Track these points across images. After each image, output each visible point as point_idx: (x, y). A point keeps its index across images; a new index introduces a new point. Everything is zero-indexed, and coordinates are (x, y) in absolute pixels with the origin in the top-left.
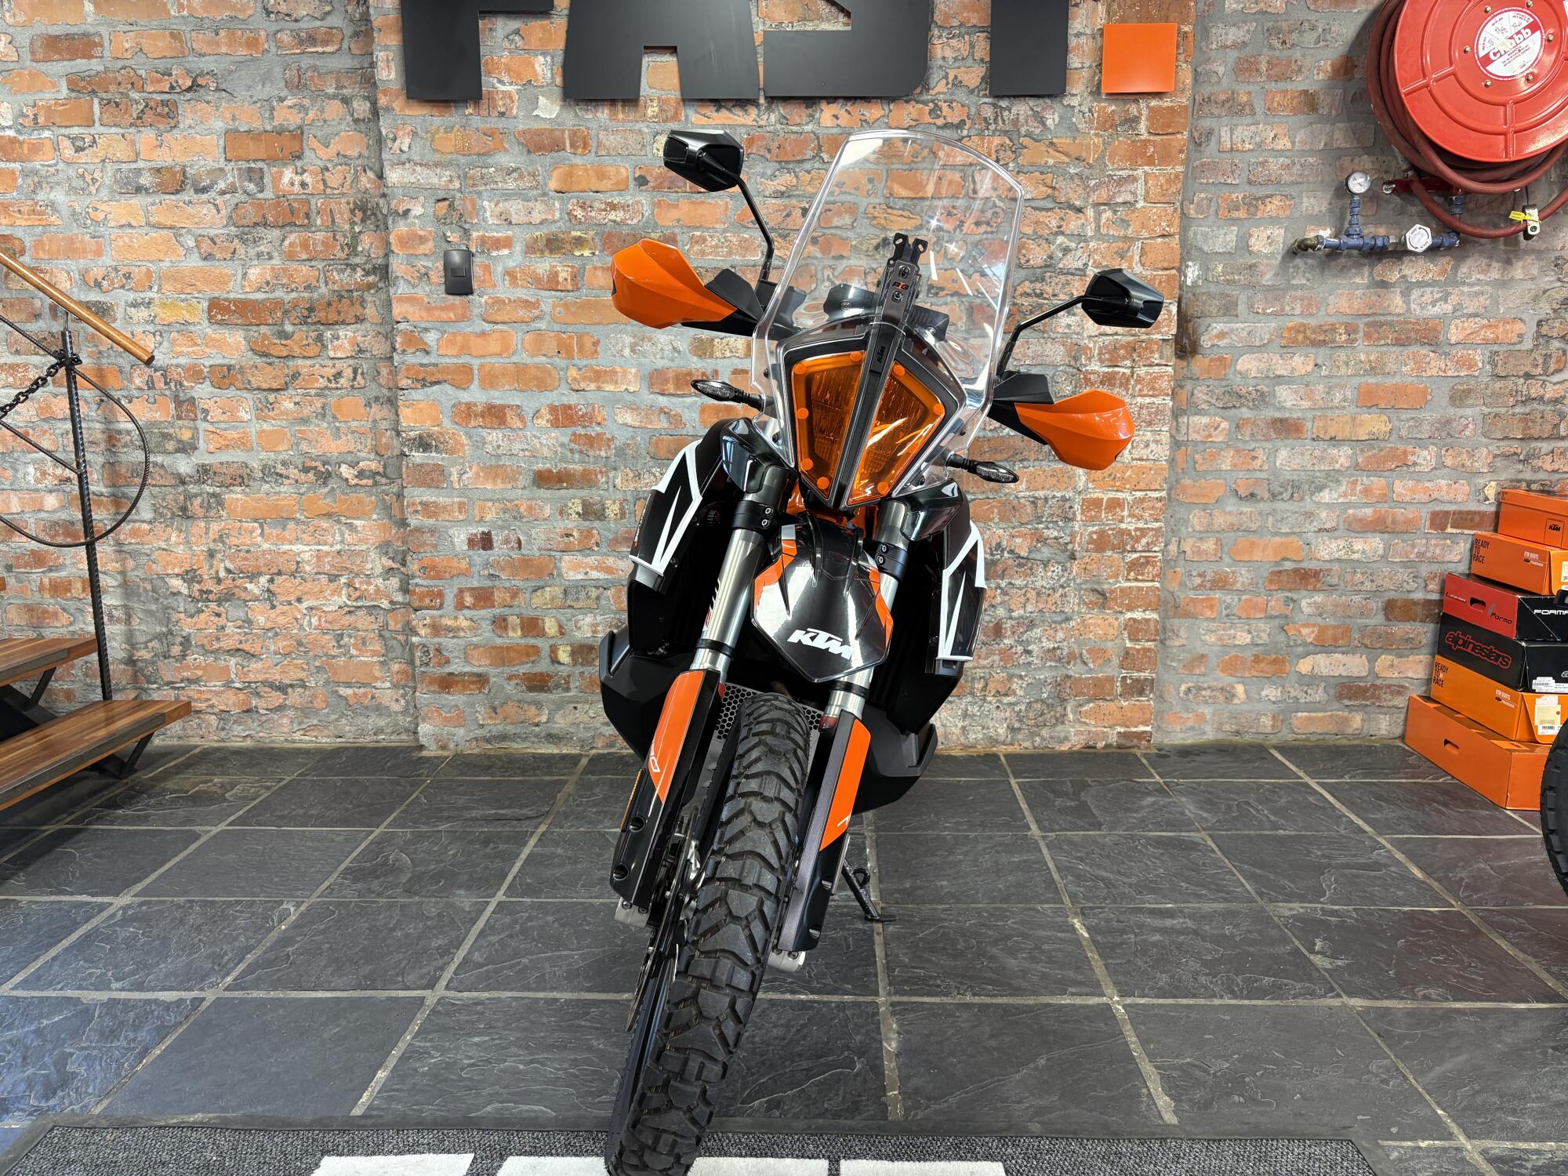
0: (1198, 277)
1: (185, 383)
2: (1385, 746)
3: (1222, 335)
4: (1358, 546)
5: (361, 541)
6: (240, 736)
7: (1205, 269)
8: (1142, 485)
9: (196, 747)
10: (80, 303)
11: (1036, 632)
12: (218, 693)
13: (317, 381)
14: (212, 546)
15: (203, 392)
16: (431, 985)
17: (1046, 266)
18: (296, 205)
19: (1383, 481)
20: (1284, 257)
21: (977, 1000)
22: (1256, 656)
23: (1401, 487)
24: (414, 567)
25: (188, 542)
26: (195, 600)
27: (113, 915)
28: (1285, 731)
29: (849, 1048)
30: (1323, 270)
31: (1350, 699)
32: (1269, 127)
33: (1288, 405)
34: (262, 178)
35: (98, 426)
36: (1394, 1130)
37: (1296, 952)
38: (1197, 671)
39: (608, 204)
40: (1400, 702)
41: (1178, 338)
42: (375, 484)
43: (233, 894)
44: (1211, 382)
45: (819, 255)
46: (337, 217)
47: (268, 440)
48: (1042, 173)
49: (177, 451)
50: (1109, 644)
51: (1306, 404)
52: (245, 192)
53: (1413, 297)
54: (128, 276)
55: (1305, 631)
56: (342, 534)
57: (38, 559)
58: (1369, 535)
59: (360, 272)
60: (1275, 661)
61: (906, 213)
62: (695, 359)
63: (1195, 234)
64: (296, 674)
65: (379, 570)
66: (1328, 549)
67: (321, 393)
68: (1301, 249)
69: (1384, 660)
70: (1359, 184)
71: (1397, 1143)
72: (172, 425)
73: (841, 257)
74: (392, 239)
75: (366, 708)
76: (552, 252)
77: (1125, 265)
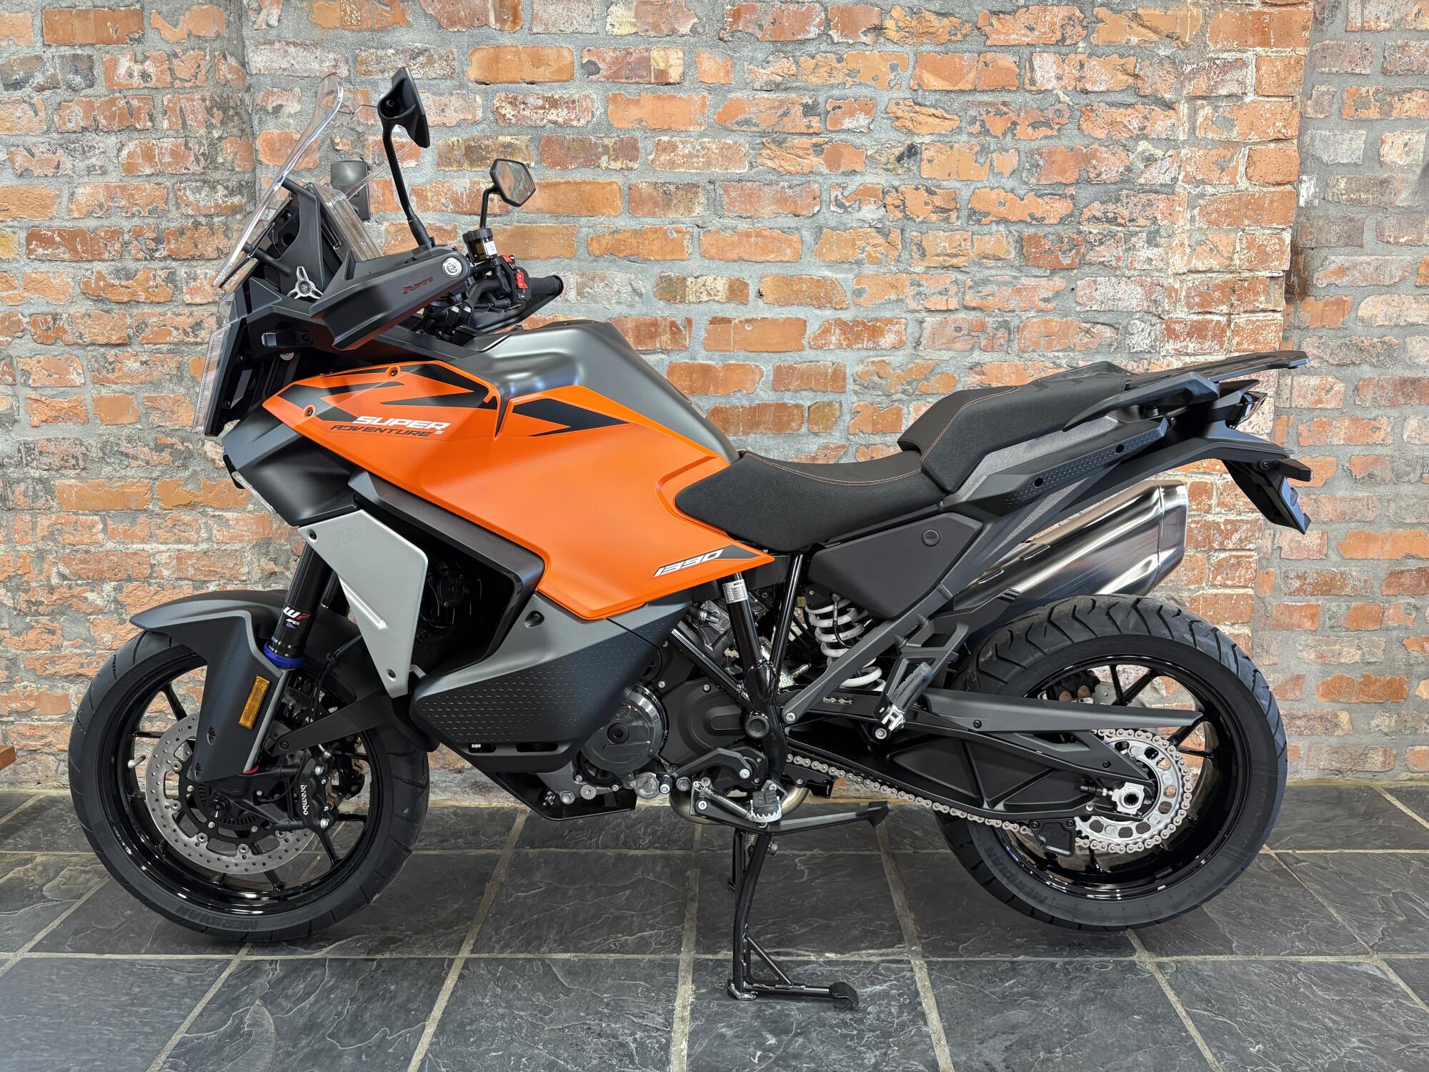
0: (1315, 196)
3: (1342, 271)
5: (233, 538)
7: (1324, 185)
9: (30, 796)
12: (55, 729)
13: (170, 333)
14: (41, 544)
15: (23, 348)
17: (1122, 181)
18: (135, 103)
20: (1424, 171)
22: (1364, 676)
25: (10, 541)
26: (21, 614)
28: (1400, 770)
33: (1422, 361)
34: (91, 69)
38: (1290, 696)
39: (546, 99)
41: (1288, 274)
44: (1324, 332)
45: (825, 170)
46: (190, 118)
47: (111, 410)
48: (1121, 56)
52: (69, 87)
55: (1426, 646)
56: (210, 530)
59: (221, 191)
60: (1389, 682)
61: (939, 112)
62: (662, 303)
63: (1312, 139)
65: (256, 575)
67: (176, 349)
73: (854, 172)
74: (259, 144)
76: (472, 164)
77: (1225, 180)
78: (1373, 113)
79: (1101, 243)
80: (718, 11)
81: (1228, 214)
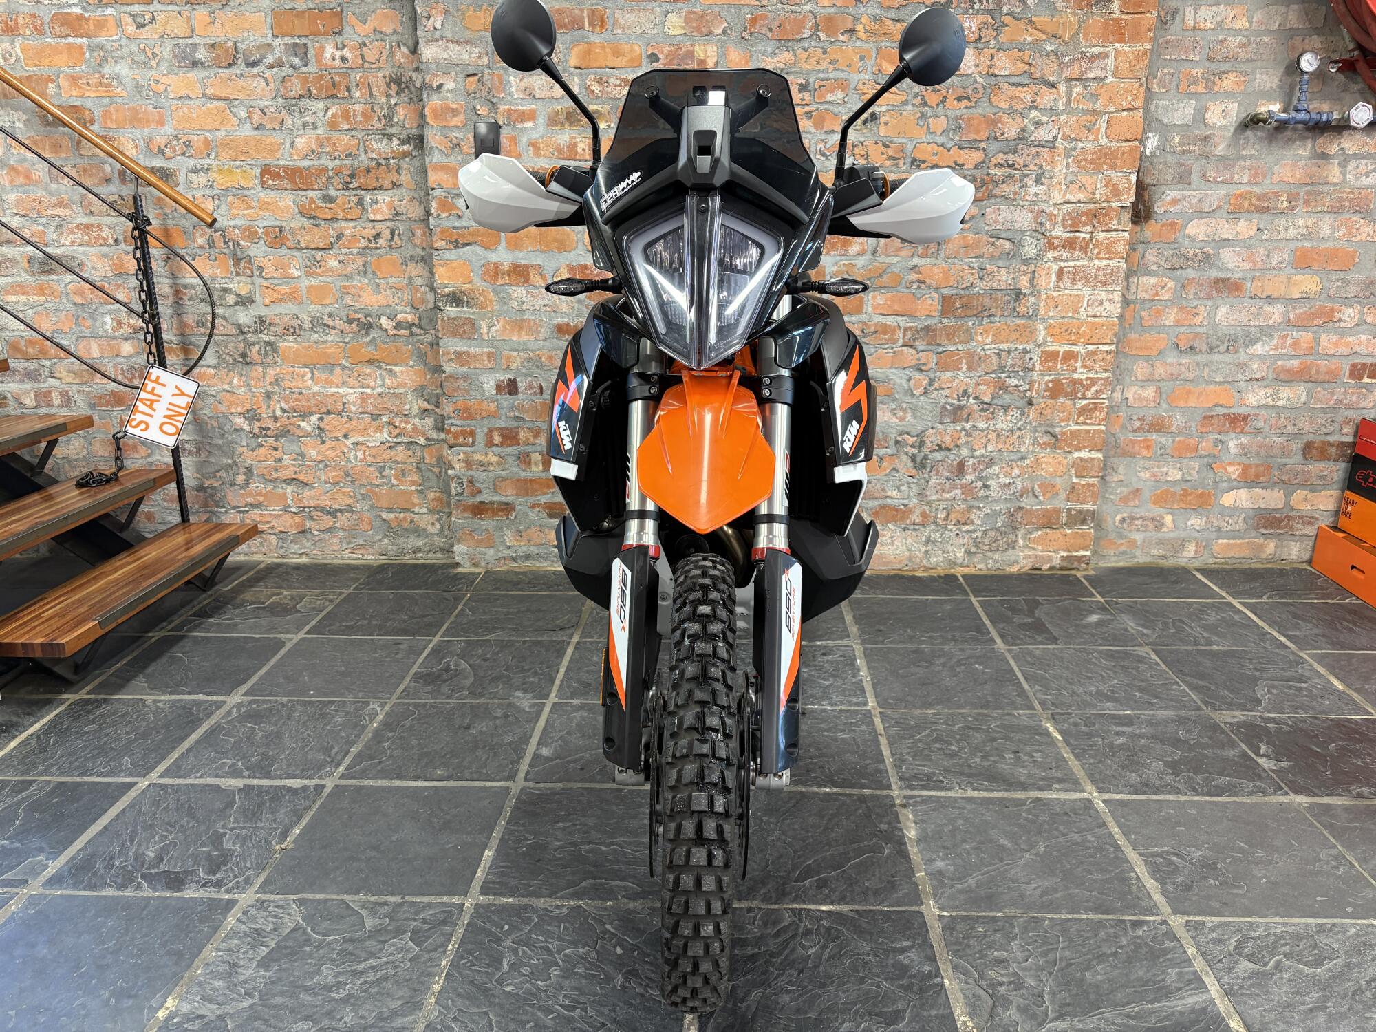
0: (1157, 148)
1: (242, 243)
2: (1295, 569)
3: (1175, 202)
4: (1284, 393)
5: (400, 385)
6: (298, 554)
7: (1164, 140)
8: (1095, 340)
9: (262, 562)
10: (145, 168)
11: (995, 469)
12: (276, 517)
13: (359, 241)
14: (269, 388)
15: (258, 250)
16: (512, 777)
17: (1019, 139)
18: (337, 78)
19: (1310, 336)
20: (1236, 130)
21: (975, 794)
22: (1184, 490)
23: (1327, 341)
24: (448, 409)
25: (248, 385)
26: (255, 436)
27: (229, 713)
28: (1206, 555)
29: (876, 836)
30: (1270, 142)
31: (1266, 528)
32: (1229, 8)
33: (1231, 266)
34: (306, 53)
35: (166, 280)
36: (1349, 910)
37: (1244, 755)
38: (1132, 503)
39: (622, 80)
40: (1311, 531)
41: (1134, 205)
42: (412, 334)
43: (326, 695)
44: (1161, 245)
45: (813, 130)
46: (375, 89)
47: (317, 294)
48: (1020, 50)
49: (237, 304)
50: (1058, 480)
51: (1247, 265)
52: (291, 66)
53: (1349, 169)
54: (188, 144)
55: (1230, 469)
56: (383, 378)
57: (117, 399)
58: (1294, 384)
59: (396, 141)
60: (1202, 495)
63: (1157, 107)
64: (342, 501)
65: (415, 411)
66: (1255, 397)
67: (363, 252)
68: (1253, 122)
69: (1299, 495)
70: (1308, 63)
71: (1353, 921)
72: (231, 279)
73: (833, 132)
74: (427, 112)
75: (406, 530)
76: (571, 124)
77: (1091, 138)
78: (1200, 88)
79: (1004, 182)
80: (742, 19)
81: (1092, 162)
